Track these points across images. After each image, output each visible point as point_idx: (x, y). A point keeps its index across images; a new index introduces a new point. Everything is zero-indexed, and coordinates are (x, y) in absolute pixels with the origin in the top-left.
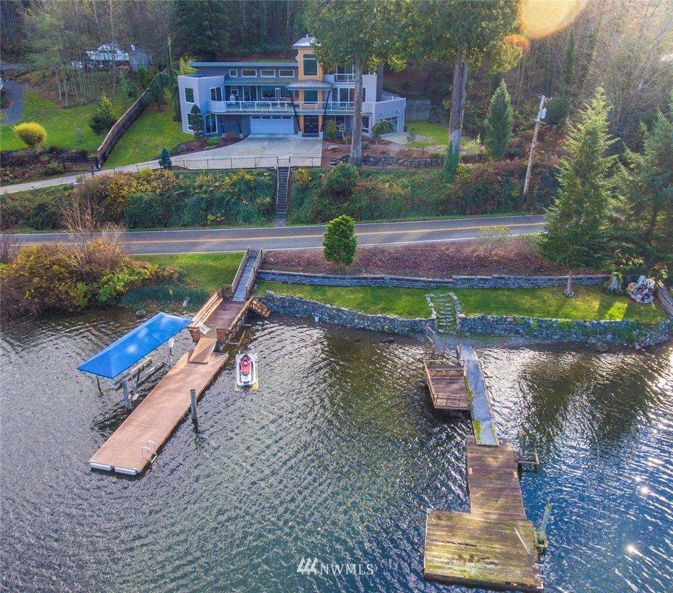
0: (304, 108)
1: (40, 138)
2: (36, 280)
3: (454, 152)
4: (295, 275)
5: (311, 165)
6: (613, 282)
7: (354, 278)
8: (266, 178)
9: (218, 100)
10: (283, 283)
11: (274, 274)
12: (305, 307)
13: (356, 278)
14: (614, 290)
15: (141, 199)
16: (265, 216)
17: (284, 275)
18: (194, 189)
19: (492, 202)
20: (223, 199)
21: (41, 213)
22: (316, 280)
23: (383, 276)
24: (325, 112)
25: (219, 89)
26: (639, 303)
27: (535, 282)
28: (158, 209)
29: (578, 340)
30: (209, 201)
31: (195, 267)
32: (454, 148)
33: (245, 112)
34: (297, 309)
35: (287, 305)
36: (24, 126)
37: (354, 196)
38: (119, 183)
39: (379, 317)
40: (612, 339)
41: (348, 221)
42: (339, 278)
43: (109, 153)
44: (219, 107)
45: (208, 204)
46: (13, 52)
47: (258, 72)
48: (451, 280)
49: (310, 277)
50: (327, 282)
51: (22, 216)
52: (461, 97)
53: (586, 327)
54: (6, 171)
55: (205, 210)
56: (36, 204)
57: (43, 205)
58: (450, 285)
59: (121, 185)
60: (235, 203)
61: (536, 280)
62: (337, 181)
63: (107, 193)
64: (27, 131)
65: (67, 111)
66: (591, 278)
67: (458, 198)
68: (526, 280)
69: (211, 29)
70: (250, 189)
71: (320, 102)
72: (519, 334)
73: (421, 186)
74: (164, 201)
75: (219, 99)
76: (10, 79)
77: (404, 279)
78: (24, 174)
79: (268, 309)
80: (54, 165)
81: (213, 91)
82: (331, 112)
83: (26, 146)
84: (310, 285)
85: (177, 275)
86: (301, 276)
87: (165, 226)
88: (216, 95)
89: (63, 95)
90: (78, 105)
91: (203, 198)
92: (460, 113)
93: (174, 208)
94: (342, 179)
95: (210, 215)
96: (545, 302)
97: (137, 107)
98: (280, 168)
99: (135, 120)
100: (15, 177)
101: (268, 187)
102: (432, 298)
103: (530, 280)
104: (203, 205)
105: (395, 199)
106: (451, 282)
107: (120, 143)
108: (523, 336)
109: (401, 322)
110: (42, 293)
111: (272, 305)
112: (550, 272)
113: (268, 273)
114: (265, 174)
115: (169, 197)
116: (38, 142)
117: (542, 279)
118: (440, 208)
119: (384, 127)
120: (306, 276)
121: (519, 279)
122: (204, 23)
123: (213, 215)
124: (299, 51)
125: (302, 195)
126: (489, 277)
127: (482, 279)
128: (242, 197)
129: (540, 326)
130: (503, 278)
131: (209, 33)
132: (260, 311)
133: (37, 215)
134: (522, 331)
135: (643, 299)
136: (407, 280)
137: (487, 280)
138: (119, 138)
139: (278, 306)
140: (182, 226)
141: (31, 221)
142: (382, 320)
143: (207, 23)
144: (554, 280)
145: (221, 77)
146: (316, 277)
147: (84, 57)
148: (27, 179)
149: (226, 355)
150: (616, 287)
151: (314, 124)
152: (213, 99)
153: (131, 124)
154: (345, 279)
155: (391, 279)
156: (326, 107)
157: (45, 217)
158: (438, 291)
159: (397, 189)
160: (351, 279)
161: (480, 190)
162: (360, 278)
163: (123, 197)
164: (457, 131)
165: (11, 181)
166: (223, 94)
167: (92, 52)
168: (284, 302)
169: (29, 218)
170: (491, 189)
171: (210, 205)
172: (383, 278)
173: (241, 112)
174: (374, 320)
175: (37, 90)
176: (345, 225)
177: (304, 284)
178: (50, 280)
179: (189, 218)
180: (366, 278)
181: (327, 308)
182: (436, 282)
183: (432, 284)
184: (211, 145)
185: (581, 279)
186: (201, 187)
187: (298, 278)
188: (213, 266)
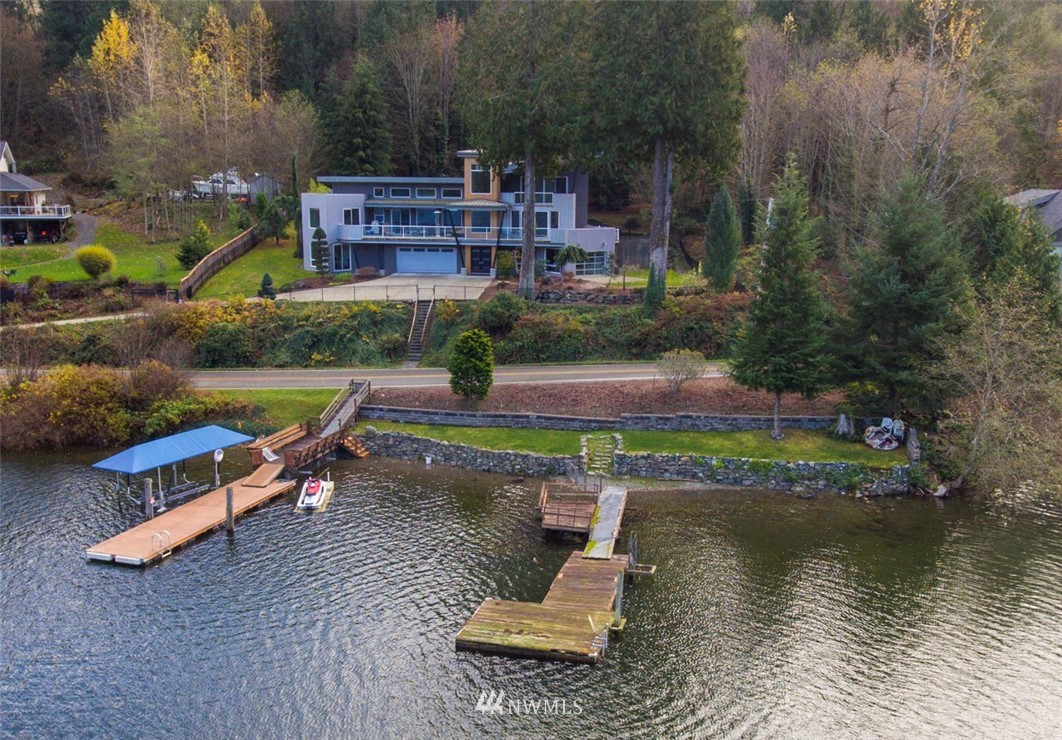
0: (471, 236)
1: (106, 266)
2: (65, 402)
3: (657, 278)
4: (409, 411)
5: (463, 298)
6: (841, 423)
7: (488, 416)
8: (398, 313)
9: (354, 224)
10: (393, 421)
11: (381, 410)
12: (415, 446)
13: (490, 416)
14: (844, 434)
15: (224, 329)
16: (390, 357)
17: (395, 411)
18: (298, 321)
19: (708, 345)
20: (335, 333)
21: (91, 347)
22: (437, 418)
23: (528, 413)
24: (499, 242)
25: (356, 212)
26: (876, 449)
27: (734, 423)
28: (246, 343)
29: (778, 488)
30: (316, 336)
31: (278, 402)
32: (657, 273)
33: (387, 240)
34: (405, 449)
35: (391, 442)
36: (86, 249)
37: (513, 332)
38: (199, 312)
39: (508, 453)
40: (825, 486)
41: (480, 337)
42: (468, 415)
43: (197, 289)
44: (355, 233)
45: (315, 339)
46: (94, 185)
47: (413, 192)
48: (618, 419)
49: (428, 413)
50: (451, 420)
51: (65, 350)
52: (664, 203)
53: (789, 469)
54: (54, 303)
55: (310, 347)
56: (85, 336)
57: (94, 337)
58: (617, 426)
59: (201, 314)
60: (351, 340)
61: (735, 419)
62: (492, 313)
63: (181, 323)
64: (91, 254)
65: (152, 247)
66: (814, 420)
67: (660, 337)
68: (721, 419)
69: (364, 150)
70: (375, 323)
71: (494, 227)
72: (698, 478)
73: (609, 323)
74: (256, 334)
75: (356, 222)
76: (83, 212)
77: (556, 418)
78: (78, 308)
79: (367, 450)
80: (121, 297)
81: (347, 213)
82: (507, 240)
83: (87, 276)
84: (429, 424)
85: (251, 407)
86: (416, 412)
87: (254, 365)
88: (351, 217)
89: (150, 227)
90: (169, 240)
91: (308, 332)
92: (663, 225)
93: (268, 344)
94: (500, 309)
95: (315, 354)
96: (741, 443)
97: (245, 239)
98: (419, 302)
99: (241, 255)
100: (66, 311)
101: (400, 322)
102: (588, 440)
103: (727, 420)
104: (308, 341)
105: (570, 336)
106: (620, 422)
107: (215, 278)
108: (702, 481)
109: (536, 459)
110: (69, 419)
111: (372, 444)
112: (758, 411)
113: (373, 409)
114: (398, 306)
115: (263, 330)
116: (104, 271)
117: (744, 419)
118: (634, 351)
119: (572, 254)
120: (424, 412)
121: (712, 418)
122: (355, 141)
123: (319, 353)
124: (466, 161)
125: (445, 332)
126: (671, 416)
127: (661, 418)
128: (361, 333)
129: (726, 467)
130: (690, 417)
131: (361, 153)
132: (353, 448)
133: (85, 349)
134: (701, 475)
135: (883, 444)
136: (560, 419)
137: (669, 419)
138: (214, 273)
139: (379, 445)
140: (276, 366)
141: (76, 357)
142: (512, 457)
143: (360, 140)
144: (759, 420)
145: (361, 197)
146: (436, 414)
147: (189, 187)
148: (81, 314)
149: (293, 483)
150: (846, 430)
151: (485, 259)
152: (347, 222)
153: (234, 259)
154: (475, 416)
155: (538, 417)
156: (500, 233)
157: (94, 351)
158: (600, 432)
159: (575, 323)
160: (483, 416)
161: (692, 329)
162: (496, 416)
163: (200, 328)
164: (659, 249)
165: (59, 315)
166: (361, 216)
167: (201, 182)
168: (388, 440)
169: (74, 353)
170: (707, 328)
171: (316, 343)
172: (528, 417)
173: (383, 240)
174: (502, 458)
175: (117, 222)
176: (476, 342)
177: (420, 423)
178: (85, 404)
179: (287, 357)
180: (504, 416)
181: (443, 445)
182: (598, 421)
183: (594, 424)
184: (338, 281)
185: (799, 420)
186: (307, 318)
187: (413, 414)
188: (302, 401)
